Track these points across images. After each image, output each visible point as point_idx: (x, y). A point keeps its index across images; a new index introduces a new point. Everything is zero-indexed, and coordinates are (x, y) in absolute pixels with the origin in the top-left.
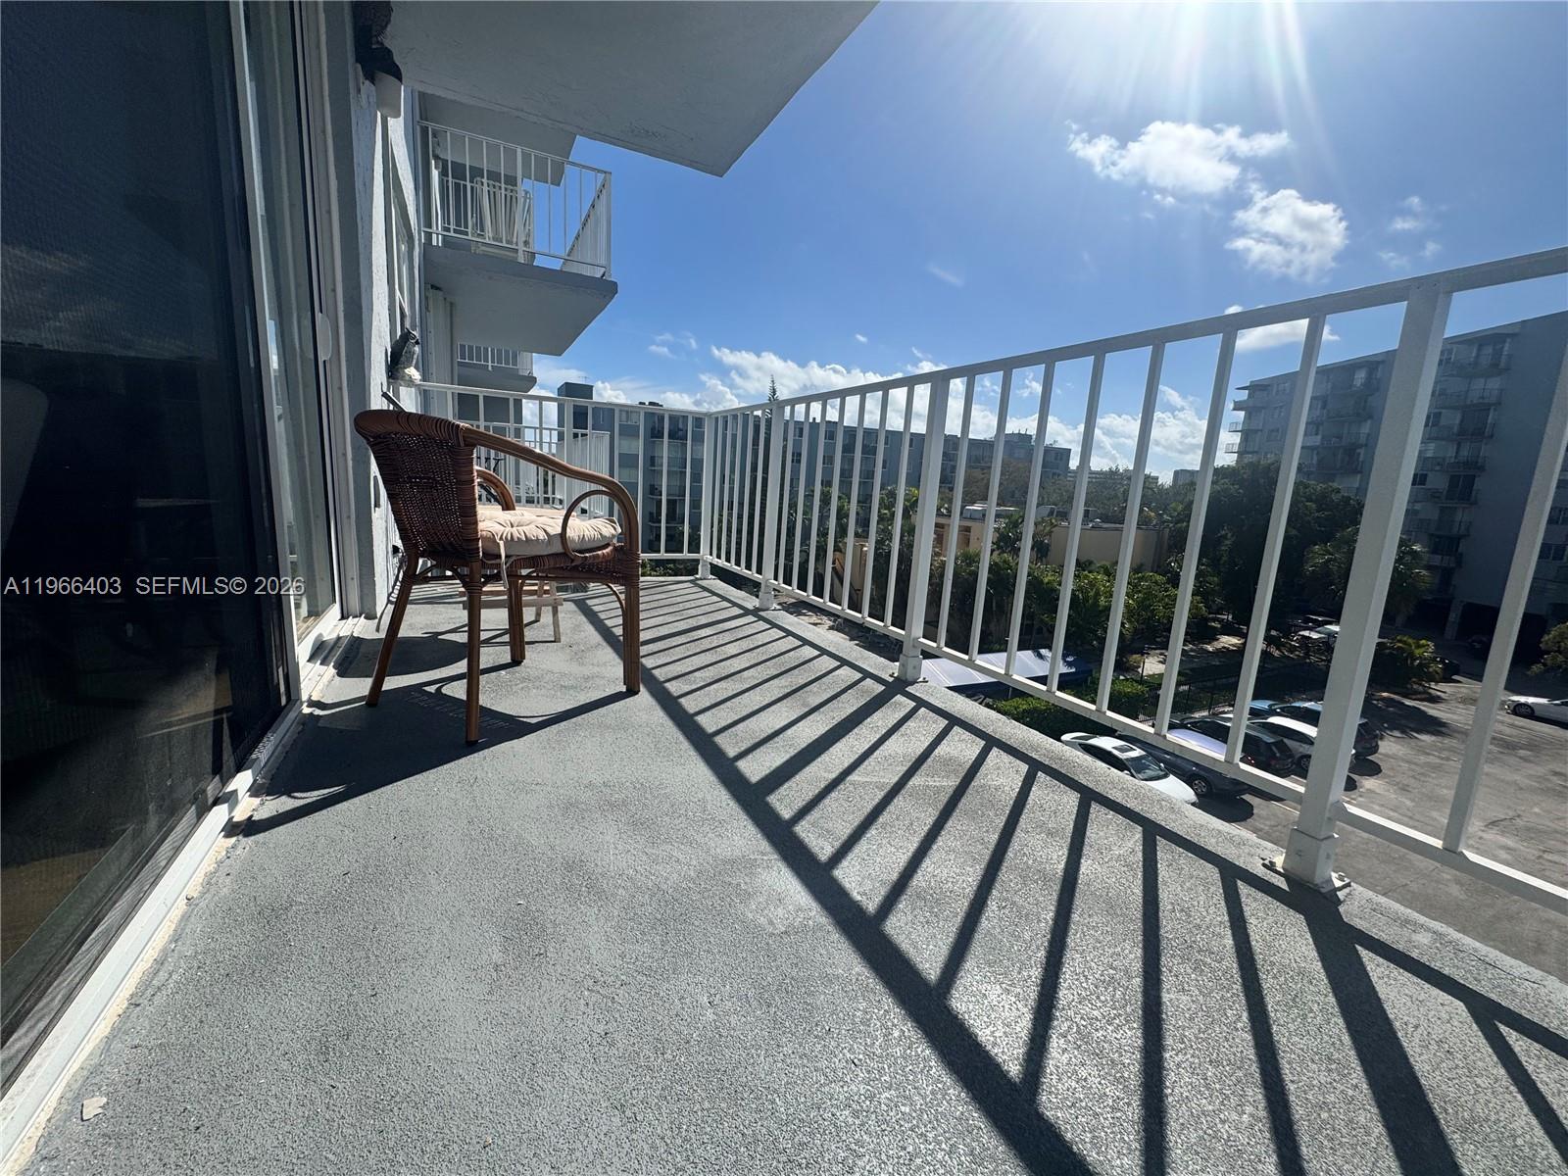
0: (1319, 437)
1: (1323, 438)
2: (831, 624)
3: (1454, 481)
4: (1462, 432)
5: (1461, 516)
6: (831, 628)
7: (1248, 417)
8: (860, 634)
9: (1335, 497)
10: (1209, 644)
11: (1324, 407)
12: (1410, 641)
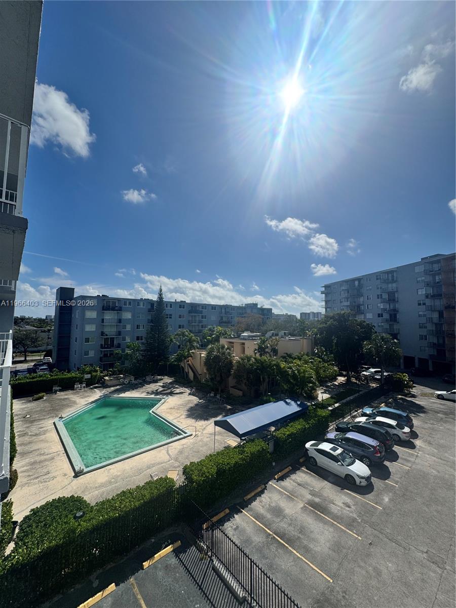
0: (349, 302)
1: (350, 303)
2: (190, 391)
3: (391, 315)
4: (389, 300)
5: (395, 327)
6: (190, 394)
7: (326, 296)
8: (203, 396)
9: (365, 324)
10: (335, 381)
11: (348, 292)
12: (401, 374)
